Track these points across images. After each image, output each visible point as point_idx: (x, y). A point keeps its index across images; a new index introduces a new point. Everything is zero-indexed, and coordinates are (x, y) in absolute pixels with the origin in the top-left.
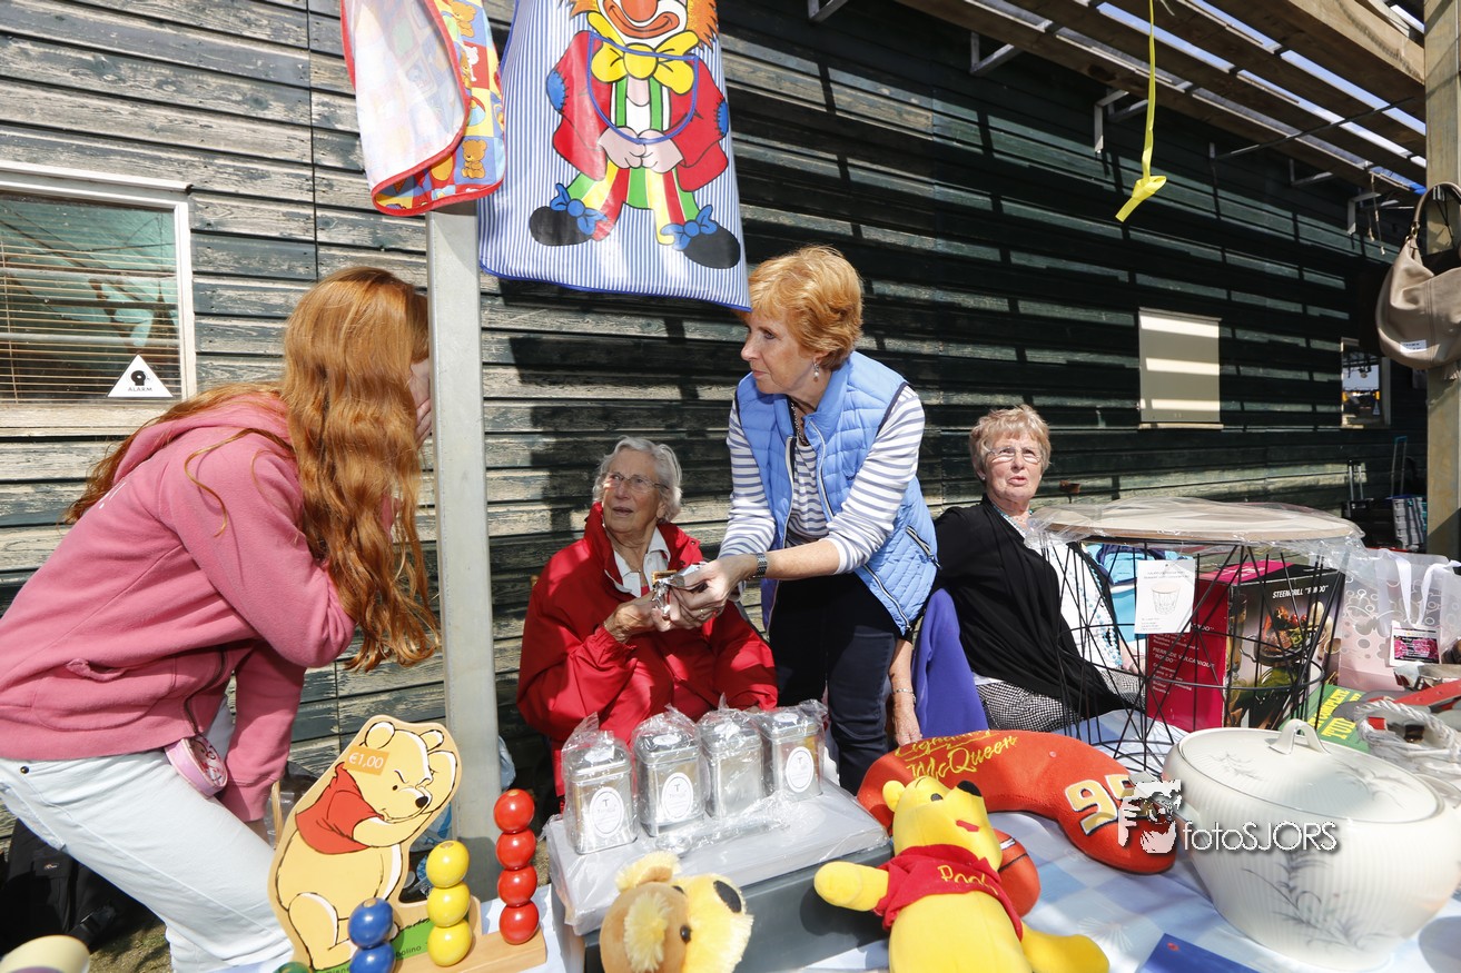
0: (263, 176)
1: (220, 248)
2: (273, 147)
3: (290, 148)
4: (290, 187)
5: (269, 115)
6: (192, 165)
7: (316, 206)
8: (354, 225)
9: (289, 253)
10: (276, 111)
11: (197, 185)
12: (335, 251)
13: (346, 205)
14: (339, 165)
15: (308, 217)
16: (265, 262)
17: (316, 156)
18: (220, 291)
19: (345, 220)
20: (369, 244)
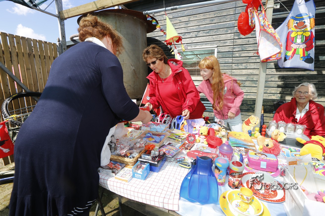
0: (227, 42)
1: (220, 54)
2: (229, 38)
3: (231, 37)
4: (230, 43)
5: (228, 33)
6: (218, 43)
7: (233, 45)
8: (239, 47)
9: (229, 53)
10: (229, 32)
11: (218, 46)
12: (236, 52)
13: (238, 44)
14: (238, 38)
15: (232, 47)
16: (226, 55)
17: (234, 37)
18: (220, 60)
19: (238, 47)
20: (241, 50)
